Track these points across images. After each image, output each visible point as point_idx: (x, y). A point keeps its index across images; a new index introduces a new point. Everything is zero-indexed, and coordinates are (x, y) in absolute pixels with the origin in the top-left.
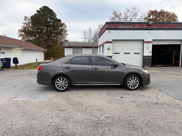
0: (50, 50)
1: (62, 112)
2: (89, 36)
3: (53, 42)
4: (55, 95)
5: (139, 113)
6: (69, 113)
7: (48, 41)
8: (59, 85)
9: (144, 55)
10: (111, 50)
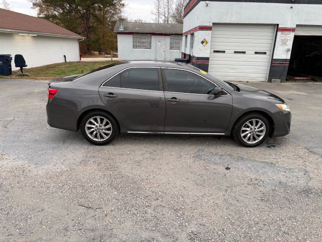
0: (93, 37)
1: (90, 211)
2: (166, 9)
3: (97, 22)
4: (85, 155)
5: (269, 223)
6: (106, 216)
7: (88, 19)
8: (93, 131)
9: (274, 58)
10: (209, 44)
